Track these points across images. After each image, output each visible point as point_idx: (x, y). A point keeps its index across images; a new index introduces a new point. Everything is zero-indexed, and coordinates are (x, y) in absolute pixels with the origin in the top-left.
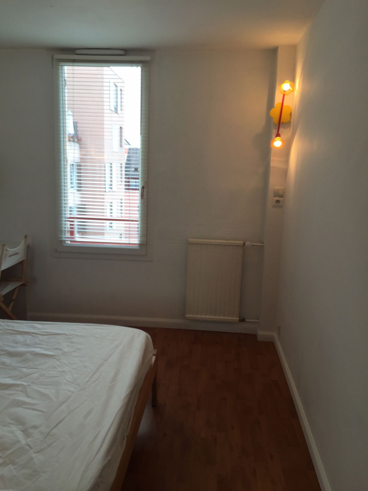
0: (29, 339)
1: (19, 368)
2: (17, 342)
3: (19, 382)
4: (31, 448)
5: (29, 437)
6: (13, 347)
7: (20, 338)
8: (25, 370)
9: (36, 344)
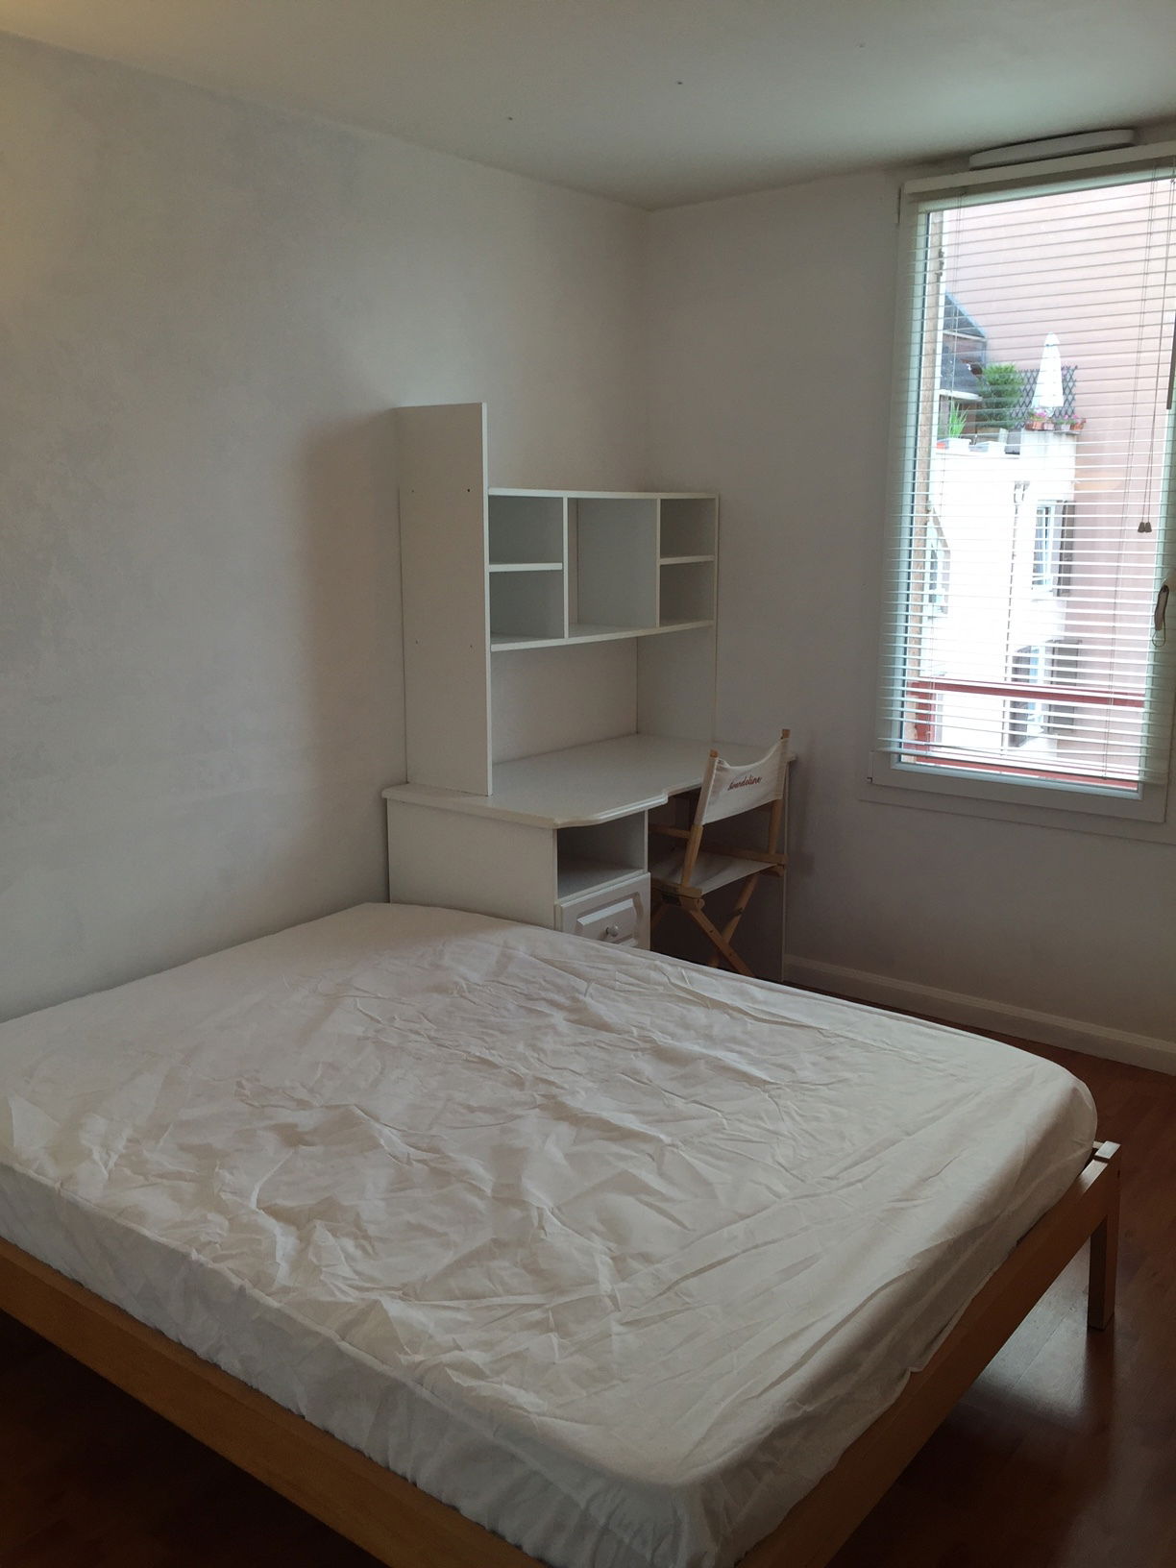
0: (720, 1022)
1: (666, 1094)
2: (687, 1027)
3: (652, 1131)
4: (617, 1308)
5: (623, 1280)
6: (673, 1036)
7: (699, 1015)
8: (679, 1104)
9: (734, 1040)
